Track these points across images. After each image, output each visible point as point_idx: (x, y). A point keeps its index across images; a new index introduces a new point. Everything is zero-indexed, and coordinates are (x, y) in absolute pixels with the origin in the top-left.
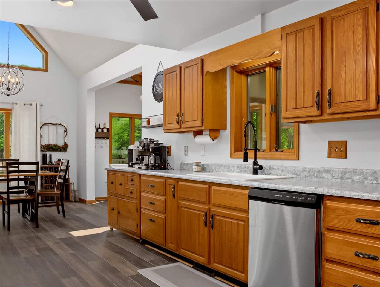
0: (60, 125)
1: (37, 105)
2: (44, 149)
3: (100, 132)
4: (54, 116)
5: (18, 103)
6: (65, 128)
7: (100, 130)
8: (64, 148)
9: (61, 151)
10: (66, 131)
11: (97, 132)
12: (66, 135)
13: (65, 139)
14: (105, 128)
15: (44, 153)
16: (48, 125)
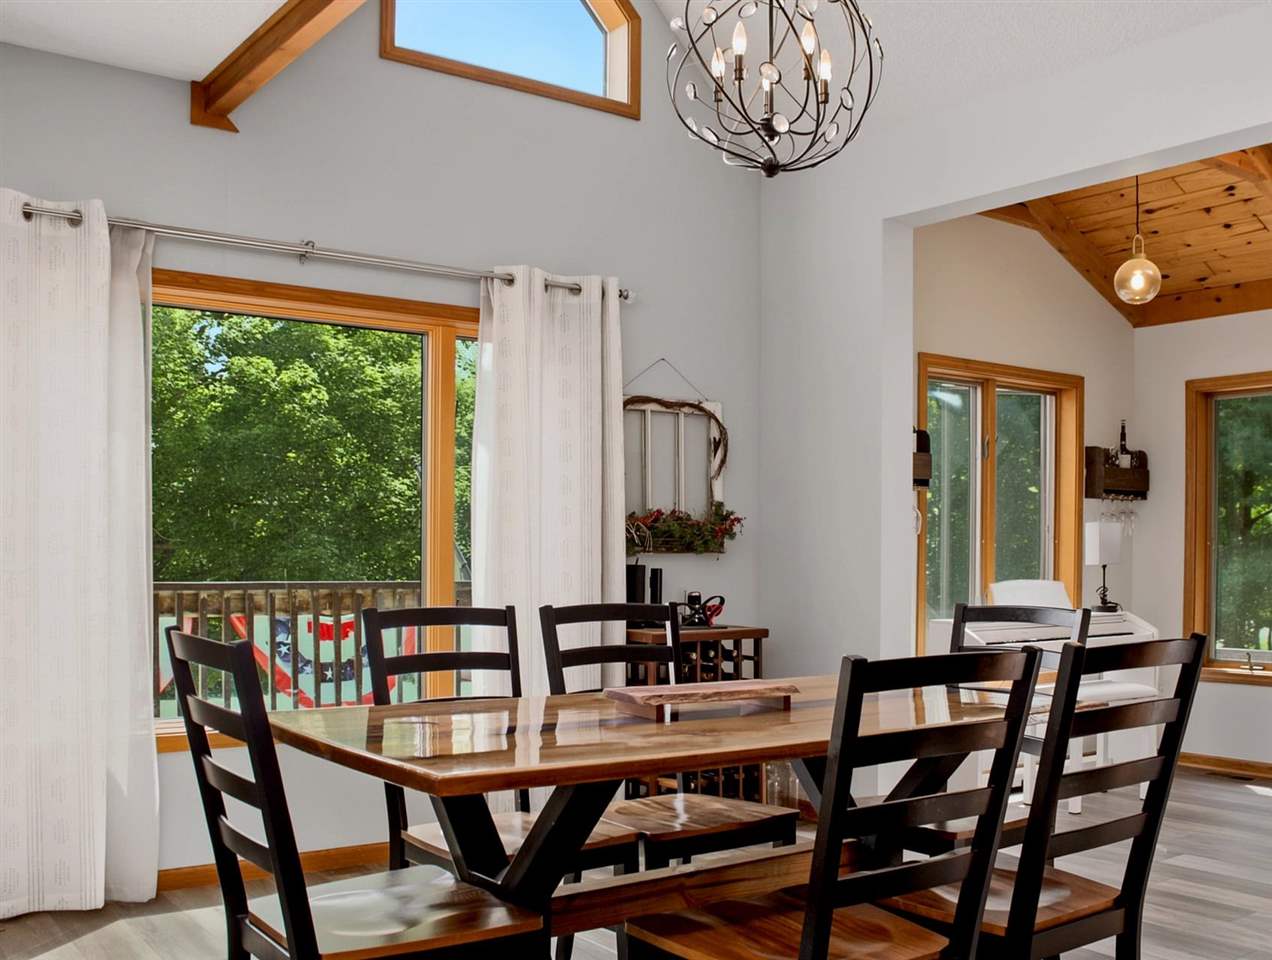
0: (695, 411)
1: (603, 294)
5: (517, 277)
6: (719, 424)
10: (720, 442)
12: (723, 462)
13: (717, 485)
16: (643, 407)
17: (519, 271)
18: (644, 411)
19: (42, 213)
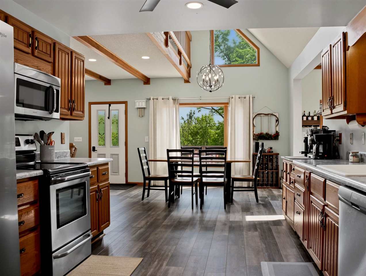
0: (272, 115)
1: (250, 98)
2: (256, 137)
3: (310, 120)
4: (266, 107)
5: (233, 97)
6: (277, 117)
7: (310, 118)
8: (276, 137)
9: (272, 139)
10: (277, 121)
11: (307, 121)
12: (278, 124)
13: (277, 128)
14: (315, 115)
15: (257, 142)
16: (261, 115)
17: (233, 96)
18: (261, 116)
19: (164, 99)
